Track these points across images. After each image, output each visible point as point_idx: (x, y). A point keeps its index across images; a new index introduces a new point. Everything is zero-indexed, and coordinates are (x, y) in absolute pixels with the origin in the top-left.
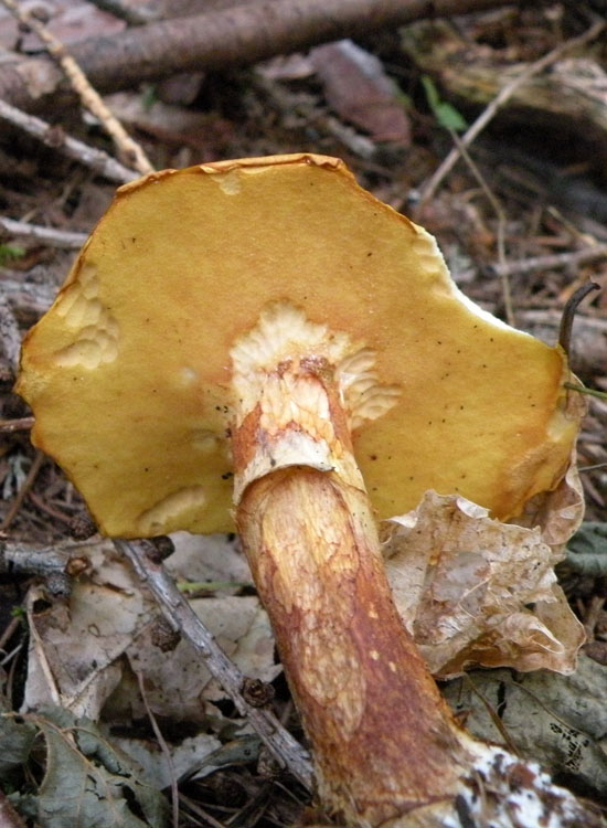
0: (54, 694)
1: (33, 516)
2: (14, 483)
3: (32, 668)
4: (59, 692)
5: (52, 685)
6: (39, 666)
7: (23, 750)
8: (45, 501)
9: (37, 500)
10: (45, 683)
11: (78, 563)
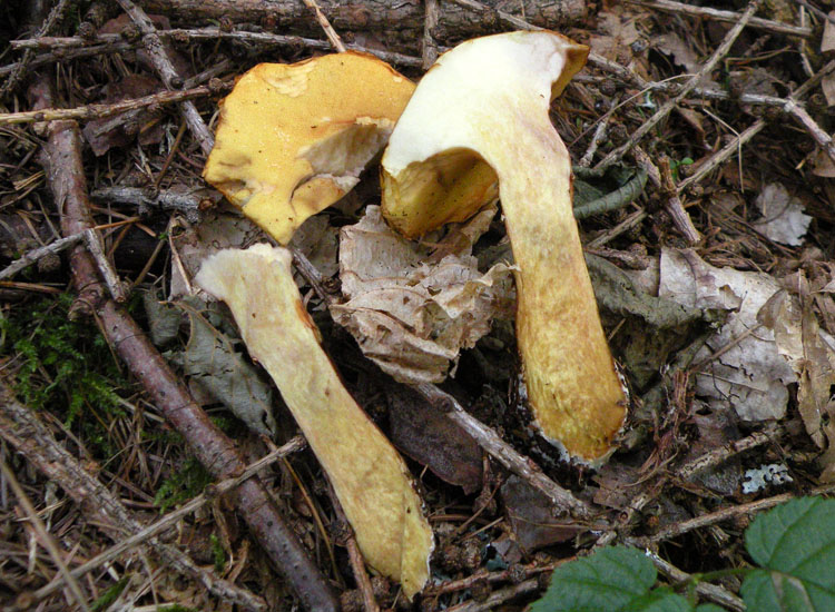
0: (188, 286)
1: (180, 166)
2: (166, 144)
3: (174, 271)
4: (191, 285)
5: (186, 281)
6: (178, 269)
7: (174, 328)
8: (188, 155)
9: (183, 155)
10: (182, 280)
11: (207, 202)
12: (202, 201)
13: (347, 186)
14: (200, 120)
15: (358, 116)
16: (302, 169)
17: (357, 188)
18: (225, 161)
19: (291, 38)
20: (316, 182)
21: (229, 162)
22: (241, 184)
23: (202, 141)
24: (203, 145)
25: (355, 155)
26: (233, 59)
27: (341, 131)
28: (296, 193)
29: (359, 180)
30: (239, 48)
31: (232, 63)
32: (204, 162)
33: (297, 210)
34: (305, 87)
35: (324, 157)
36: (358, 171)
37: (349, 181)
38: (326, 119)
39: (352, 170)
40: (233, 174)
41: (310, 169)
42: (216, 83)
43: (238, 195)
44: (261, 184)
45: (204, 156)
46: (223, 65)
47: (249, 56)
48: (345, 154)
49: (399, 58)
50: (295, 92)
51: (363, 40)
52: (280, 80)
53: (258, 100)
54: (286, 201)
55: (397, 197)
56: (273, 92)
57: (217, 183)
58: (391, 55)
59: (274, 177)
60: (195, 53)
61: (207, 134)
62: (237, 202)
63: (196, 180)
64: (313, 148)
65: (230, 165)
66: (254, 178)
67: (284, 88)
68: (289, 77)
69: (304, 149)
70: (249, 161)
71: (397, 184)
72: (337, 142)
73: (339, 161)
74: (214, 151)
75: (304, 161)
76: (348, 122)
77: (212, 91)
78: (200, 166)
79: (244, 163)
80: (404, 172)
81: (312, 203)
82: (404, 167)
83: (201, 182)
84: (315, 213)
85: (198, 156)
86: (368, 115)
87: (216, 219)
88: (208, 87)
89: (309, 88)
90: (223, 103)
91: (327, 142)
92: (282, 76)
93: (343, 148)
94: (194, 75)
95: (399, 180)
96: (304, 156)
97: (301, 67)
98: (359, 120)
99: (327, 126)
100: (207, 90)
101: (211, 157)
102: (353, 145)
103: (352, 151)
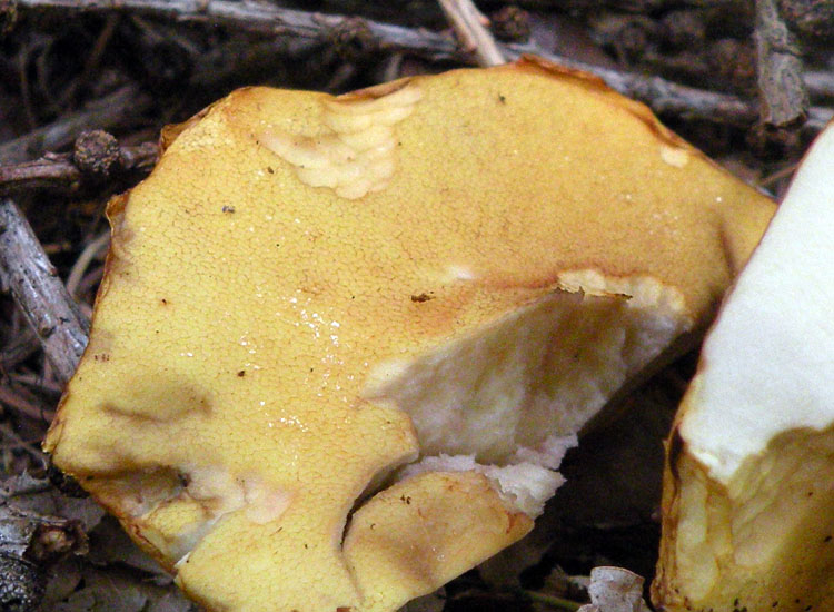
11: (56, 537)
12: (39, 532)
13: (530, 499)
14: (44, 263)
15: (562, 267)
16: (382, 439)
17: (556, 505)
18: (122, 403)
19: (335, 20)
20: (428, 486)
21: (138, 406)
22: (172, 480)
23: (48, 333)
24: (52, 347)
25: (550, 393)
26: (146, 84)
27: (512, 313)
28: (363, 518)
29: (560, 480)
30: (166, 52)
31: (144, 99)
32: (53, 400)
33: (363, 578)
34: (385, 169)
35: (452, 398)
36: (558, 448)
37: (532, 482)
38: (459, 272)
39: (538, 445)
40: (149, 447)
41: (410, 439)
42: (96, 147)
43: (163, 520)
44: (241, 482)
45: (47, 383)
46: (117, 103)
47: (195, 79)
48: (520, 393)
49: (665, 91)
50: (355, 181)
51: (551, 36)
52: (305, 142)
53: (236, 202)
54: (326, 548)
55: (722, 549)
56: (284, 180)
57: (91, 476)
58: (641, 83)
59: (285, 463)
60: (32, 70)
61: (63, 311)
62: (158, 543)
63: (18, 454)
64: (418, 368)
65: (140, 418)
66: (216, 463)
67: (320, 168)
68: (335, 135)
69: (390, 370)
70: (199, 404)
71: (730, 503)
72: (492, 353)
73: (498, 416)
74: (88, 368)
75: (388, 410)
76: (534, 285)
77: (85, 172)
78: (34, 410)
79: (186, 412)
80: (756, 462)
81: (413, 557)
82: (756, 445)
83: (35, 465)
84: (423, 589)
85: (31, 379)
86: (596, 265)
87: (81, 585)
88: (72, 161)
89: (398, 172)
90: (122, 208)
91: (465, 350)
92: (313, 129)
93: (515, 370)
94: (27, 130)
95: (736, 492)
96: (387, 393)
97: (372, 105)
98: (570, 281)
99: (464, 295)
100: (71, 169)
101: (76, 387)
102: (547, 363)
103: (543, 380)
